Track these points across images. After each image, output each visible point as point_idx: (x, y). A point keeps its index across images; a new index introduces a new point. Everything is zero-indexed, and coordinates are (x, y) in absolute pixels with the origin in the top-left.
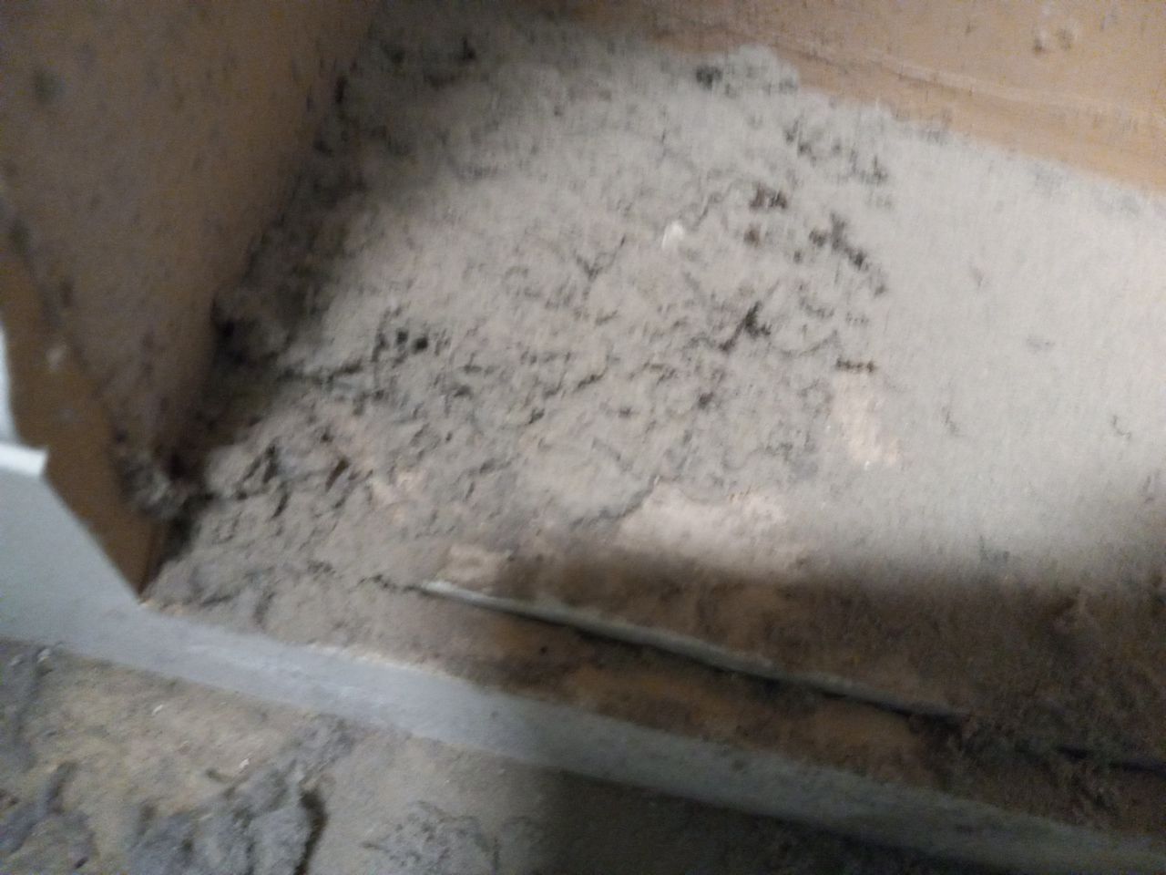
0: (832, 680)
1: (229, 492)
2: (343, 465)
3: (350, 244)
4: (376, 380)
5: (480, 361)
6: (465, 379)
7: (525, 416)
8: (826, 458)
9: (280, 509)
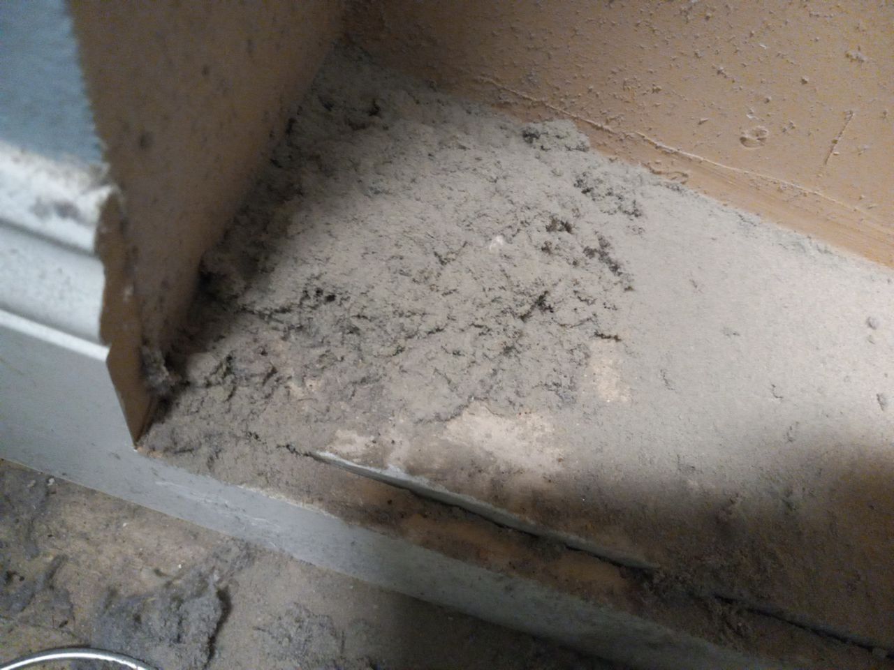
0: (573, 538)
1: (201, 382)
2: (274, 371)
3: (291, 230)
4: (300, 319)
5: (367, 312)
6: (356, 322)
7: (393, 349)
8: (583, 394)
9: (231, 396)
